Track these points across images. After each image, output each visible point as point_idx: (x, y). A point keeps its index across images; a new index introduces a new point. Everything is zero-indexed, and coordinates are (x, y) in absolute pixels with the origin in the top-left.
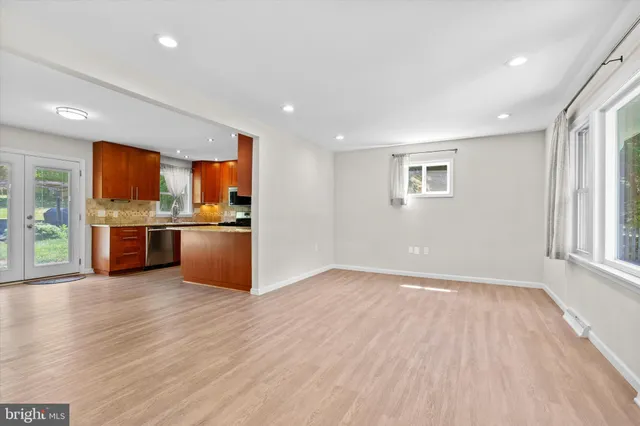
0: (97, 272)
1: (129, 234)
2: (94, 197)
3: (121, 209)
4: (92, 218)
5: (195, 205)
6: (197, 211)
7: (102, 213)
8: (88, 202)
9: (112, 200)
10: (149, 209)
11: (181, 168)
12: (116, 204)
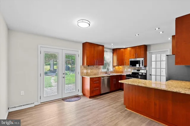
0: (84, 95)
1: (96, 81)
2: (83, 65)
3: (91, 69)
4: (82, 73)
5: (114, 66)
6: (114, 69)
7: (85, 71)
8: (81, 67)
9: (88, 66)
10: (99, 69)
11: (110, 52)
12: (90, 67)
